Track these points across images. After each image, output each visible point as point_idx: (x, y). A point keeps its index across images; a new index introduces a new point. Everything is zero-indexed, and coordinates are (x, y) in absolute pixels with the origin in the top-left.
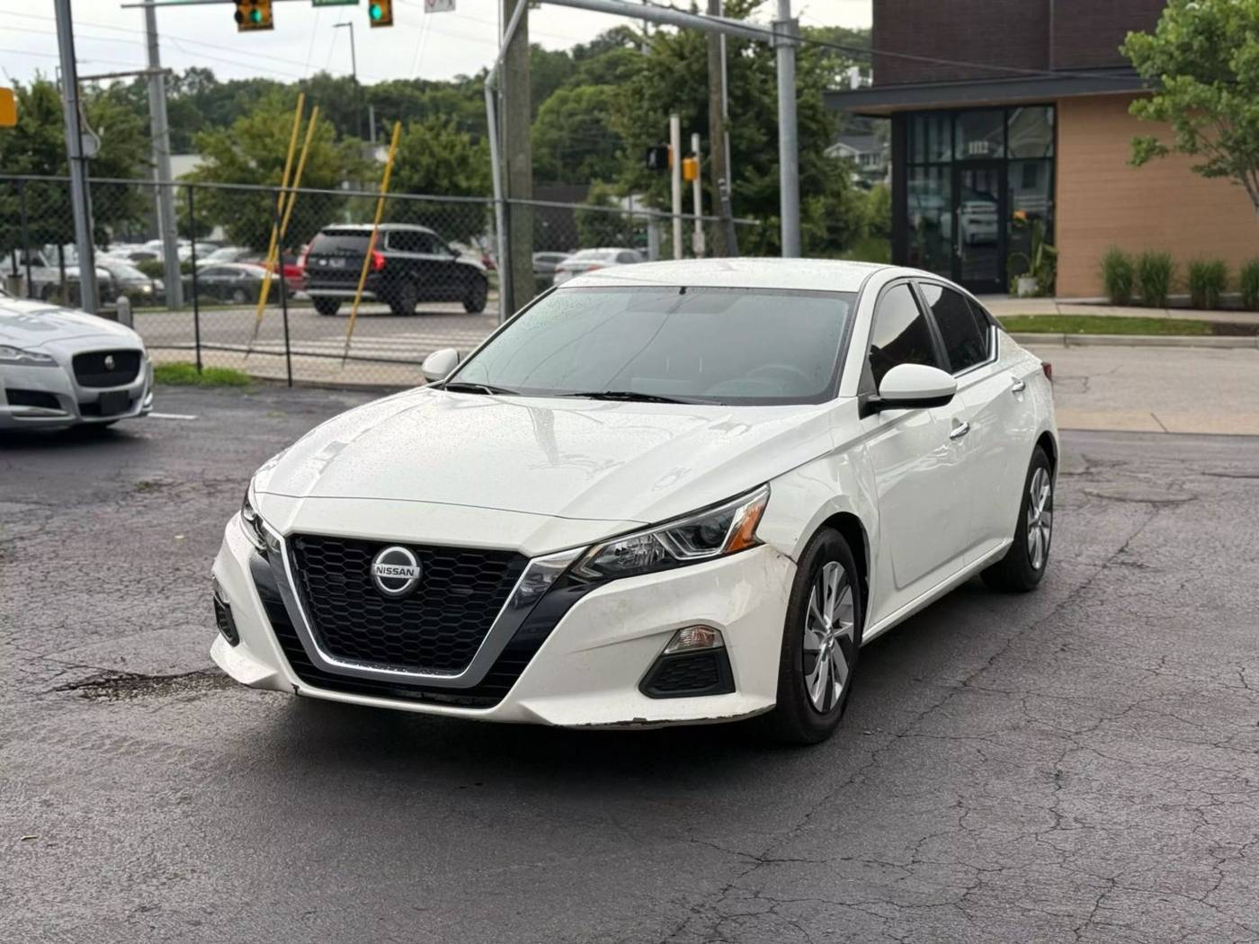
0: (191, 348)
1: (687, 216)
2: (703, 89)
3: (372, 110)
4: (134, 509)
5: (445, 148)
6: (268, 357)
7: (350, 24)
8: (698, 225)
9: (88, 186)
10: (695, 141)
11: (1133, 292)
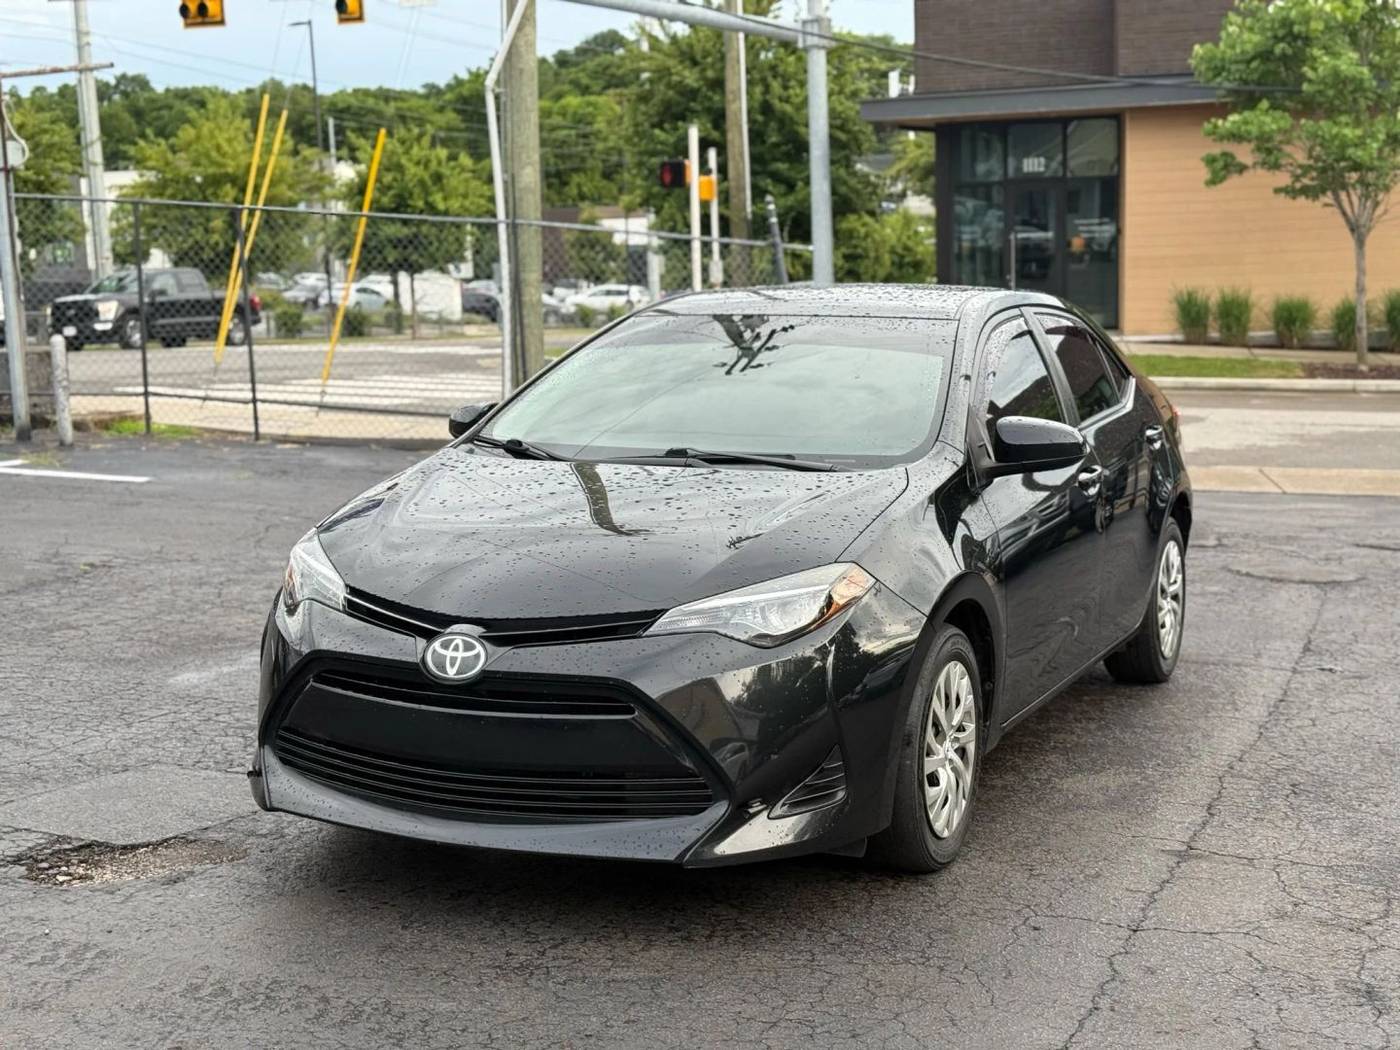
0: (137, 395)
1: (706, 238)
2: (717, 98)
3: (331, 122)
4: (78, 600)
5: (418, 163)
6: (230, 405)
7: (309, 23)
8: (716, 247)
9: (13, 201)
10: (712, 154)
11: (1210, 331)
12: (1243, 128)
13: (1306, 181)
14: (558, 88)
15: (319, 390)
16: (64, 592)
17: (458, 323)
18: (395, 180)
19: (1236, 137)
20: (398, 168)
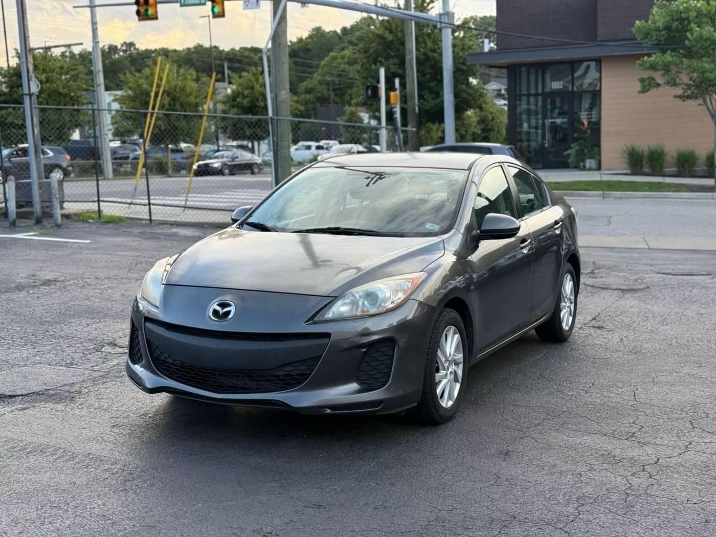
0: (95, 202)
3: (226, 65)
6: (139, 206)
7: (208, 16)
9: (34, 110)
10: (397, 82)
11: (644, 167)
13: (689, 91)
14: (342, 45)
15: (185, 199)
16: (31, 292)
18: (250, 93)
20: (252, 88)
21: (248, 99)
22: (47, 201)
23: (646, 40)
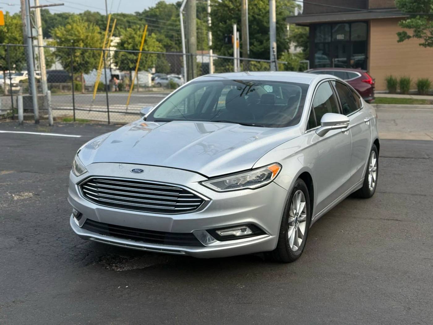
0: (71, 110)
5: (139, 36)
6: (101, 113)
11: (397, 89)
12: (411, 24)
13: (429, 41)
15: (126, 108)
17: (151, 87)
18: (132, 41)
19: (409, 27)
20: (133, 38)
21: (131, 45)
22: (43, 108)
23: (403, 9)
